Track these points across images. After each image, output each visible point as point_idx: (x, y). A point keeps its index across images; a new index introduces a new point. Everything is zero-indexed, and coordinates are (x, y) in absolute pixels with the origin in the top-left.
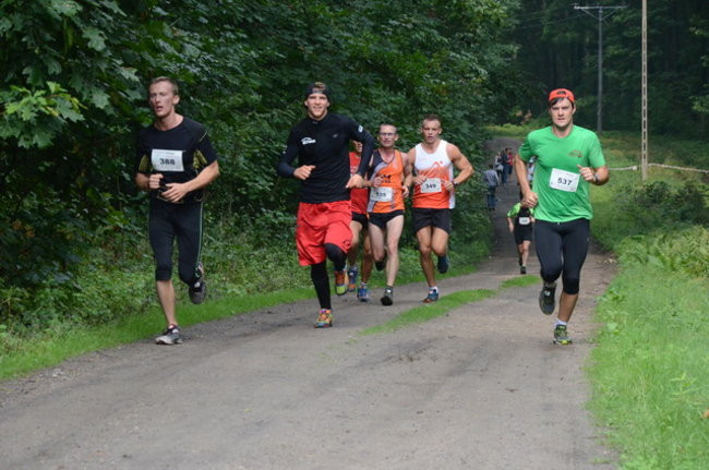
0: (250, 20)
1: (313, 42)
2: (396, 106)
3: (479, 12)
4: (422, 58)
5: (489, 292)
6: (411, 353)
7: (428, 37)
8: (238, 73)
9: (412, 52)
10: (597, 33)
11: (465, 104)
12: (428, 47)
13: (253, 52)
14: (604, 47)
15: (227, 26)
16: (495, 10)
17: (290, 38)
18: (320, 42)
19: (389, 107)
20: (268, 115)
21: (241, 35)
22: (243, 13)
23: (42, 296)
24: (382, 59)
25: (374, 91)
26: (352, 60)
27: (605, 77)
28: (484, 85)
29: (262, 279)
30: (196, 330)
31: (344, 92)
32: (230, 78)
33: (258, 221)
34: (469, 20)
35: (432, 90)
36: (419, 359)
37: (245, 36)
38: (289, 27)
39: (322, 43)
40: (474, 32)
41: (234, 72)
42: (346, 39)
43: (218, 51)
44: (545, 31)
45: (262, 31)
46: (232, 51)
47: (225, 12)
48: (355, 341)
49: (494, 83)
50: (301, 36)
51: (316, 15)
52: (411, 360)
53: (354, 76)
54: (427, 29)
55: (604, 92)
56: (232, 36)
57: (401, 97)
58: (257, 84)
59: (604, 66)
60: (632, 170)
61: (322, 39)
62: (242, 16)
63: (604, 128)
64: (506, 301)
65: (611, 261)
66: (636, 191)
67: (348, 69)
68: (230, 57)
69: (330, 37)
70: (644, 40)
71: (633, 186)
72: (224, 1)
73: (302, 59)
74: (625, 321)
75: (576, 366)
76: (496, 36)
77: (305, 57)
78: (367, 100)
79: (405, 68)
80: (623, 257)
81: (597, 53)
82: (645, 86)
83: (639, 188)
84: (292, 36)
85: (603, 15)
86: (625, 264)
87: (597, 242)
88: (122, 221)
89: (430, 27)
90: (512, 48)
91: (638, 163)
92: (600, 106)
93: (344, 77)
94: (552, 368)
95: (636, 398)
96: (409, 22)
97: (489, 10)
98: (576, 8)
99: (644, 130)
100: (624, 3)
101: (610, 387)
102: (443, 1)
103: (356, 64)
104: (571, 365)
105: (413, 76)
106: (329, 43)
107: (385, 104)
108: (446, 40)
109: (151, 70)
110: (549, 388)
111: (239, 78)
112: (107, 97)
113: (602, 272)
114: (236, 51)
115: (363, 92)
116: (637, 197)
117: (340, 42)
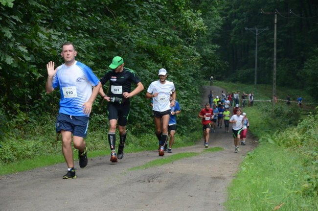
0: (91, 28)
1: (119, 39)
3: (195, 28)
4: (170, 48)
5: (196, 153)
6: (150, 179)
7: (174, 39)
8: (84, 52)
9: (166, 45)
10: (255, 40)
11: (191, 69)
12: (173, 43)
13: (91, 43)
14: (258, 47)
15: (80, 31)
16: (202, 27)
17: (109, 37)
18: (122, 39)
20: (97, 71)
21: (86, 35)
22: (87, 25)
24: (152, 49)
25: (148, 62)
26: (139, 48)
27: (258, 61)
28: (199, 61)
29: (92, 145)
30: (55, 167)
31: (134, 63)
32: (80, 54)
33: (92, 119)
34: (190, 31)
35: (174, 63)
36: (153, 182)
37: (88, 36)
38: (111, 33)
39: (123, 40)
40: (193, 37)
42: (136, 39)
43: (75, 42)
44: (232, 39)
45: (98, 34)
46: (82, 42)
47: (79, 25)
48: (125, 173)
49: (205, 60)
50: (114, 37)
51: (123, 28)
52: (149, 182)
53: (138, 55)
54: (174, 35)
55: (258, 66)
56: (82, 36)
57: (160, 66)
58: (93, 57)
59: (258, 55)
60: (268, 102)
61: (124, 38)
62: (87, 27)
63: (257, 83)
64: (202, 158)
65: (256, 142)
66: (270, 111)
67: (135, 52)
68: (81, 45)
69: (127, 38)
70: (275, 44)
71: (268, 109)
72: (79, 20)
73: (115, 47)
74: (251, 167)
75: (224, 186)
76: (210, 40)
77: (116, 46)
78: (145, 67)
79: (161, 53)
80: (261, 140)
81: (255, 50)
82: (275, 64)
83: (271, 110)
84: (111, 36)
85: (258, 32)
86: (261, 143)
87: (251, 133)
88: (24, 117)
89: (175, 34)
90: (217, 46)
91: (271, 98)
92: (256, 73)
93: (134, 55)
94: (213, 187)
95: (246, 201)
96: (163, 32)
97: (200, 27)
98: (246, 29)
99: (275, 84)
100: (268, 27)
101: (236, 196)
102: (179, 23)
103: (140, 50)
104: (222, 186)
105: (165, 56)
106: (127, 40)
107: (154, 68)
108: (182, 41)
109: (37, 48)
110: (209, 196)
111: (85, 55)
112: (12, 59)
113: (251, 146)
114: (84, 42)
115: (143, 63)
116: (270, 113)
117: (132, 40)
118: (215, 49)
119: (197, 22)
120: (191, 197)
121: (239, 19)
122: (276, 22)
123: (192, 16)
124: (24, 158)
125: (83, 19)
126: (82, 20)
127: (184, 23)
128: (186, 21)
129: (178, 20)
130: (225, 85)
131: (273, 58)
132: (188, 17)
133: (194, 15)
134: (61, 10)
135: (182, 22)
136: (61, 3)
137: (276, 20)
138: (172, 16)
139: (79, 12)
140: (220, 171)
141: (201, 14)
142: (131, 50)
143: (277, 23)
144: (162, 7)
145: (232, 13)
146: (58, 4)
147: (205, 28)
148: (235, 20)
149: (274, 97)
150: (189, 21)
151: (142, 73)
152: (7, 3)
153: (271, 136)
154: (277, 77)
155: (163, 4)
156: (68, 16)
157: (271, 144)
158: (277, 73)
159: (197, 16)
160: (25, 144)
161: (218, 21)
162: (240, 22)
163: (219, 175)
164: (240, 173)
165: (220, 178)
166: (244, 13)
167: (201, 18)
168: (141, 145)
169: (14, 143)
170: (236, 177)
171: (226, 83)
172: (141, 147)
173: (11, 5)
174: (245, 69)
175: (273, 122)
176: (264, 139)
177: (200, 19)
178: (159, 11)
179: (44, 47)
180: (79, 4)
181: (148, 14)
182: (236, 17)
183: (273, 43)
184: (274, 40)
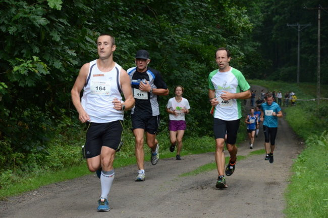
0: (133, 29)
1: (162, 39)
2: (201, 70)
3: (240, 26)
5: (243, 157)
6: (203, 185)
7: (217, 37)
9: (209, 45)
10: (297, 37)
12: (217, 42)
13: (134, 44)
14: (301, 44)
15: (122, 32)
16: (248, 25)
17: (151, 38)
19: (198, 70)
21: (128, 36)
22: (129, 26)
23: (31, 157)
24: (195, 48)
25: (191, 63)
26: (181, 48)
27: (301, 58)
28: (243, 60)
31: (177, 63)
32: (123, 56)
34: (235, 29)
36: (206, 189)
37: (130, 36)
38: (152, 33)
39: (166, 40)
40: (239, 36)
41: (125, 53)
42: (178, 38)
44: (274, 36)
45: (139, 34)
46: (124, 43)
47: (121, 25)
48: (177, 180)
49: (248, 59)
50: (156, 37)
51: (164, 27)
52: (203, 189)
53: (181, 55)
54: (216, 34)
55: (300, 64)
56: (125, 36)
57: (203, 66)
59: (301, 52)
60: (312, 101)
61: (166, 38)
62: (129, 27)
63: (300, 81)
64: (251, 161)
65: (302, 143)
66: (314, 111)
67: (179, 52)
68: (123, 46)
69: (170, 37)
70: (319, 41)
71: (313, 108)
72: (121, 20)
73: (157, 47)
74: (305, 172)
75: (280, 193)
76: (250, 38)
77: (159, 46)
78: (188, 67)
79: (205, 52)
80: (307, 141)
81: (297, 47)
82: (319, 61)
83: (316, 109)
84: (153, 36)
85: (300, 29)
86: (309, 144)
87: (296, 134)
88: (69, 122)
89: (218, 33)
90: (258, 43)
91: (315, 97)
92: (298, 71)
93: (177, 56)
94: (269, 193)
95: (307, 208)
96: (207, 30)
97: (245, 25)
98: (288, 25)
99: (319, 82)
100: (310, 23)
101: (295, 203)
102: (223, 21)
103: (183, 50)
104: (278, 192)
105: (209, 56)
106: (170, 40)
107: (196, 69)
108: (225, 39)
109: (83, 51)
110: (267, 203)
111: (127, 56)
112: (60, 63)
113: (297, 148)
114: (126, 43)
115: (186, 63)
116: (315, 113)
117: (175, 40)
118: (256, 47)
119: (242, 20)
120: (249, 204)
121: (280, 15)
122: (319, 18)
123: (237, 14)
124: (71, 165)
125: (126, 19)
126: (124, 20)
127: (229, 21)
128: (230, 19)
129: (223, 18)
130: (267, 84)
131: (317, 54)
132: (233, 14)
133: (239, 12)
134: (102, 10)
135: (227, 20)
136: (102, 3)
137: (319, 15)
138: (216, 14)
139: (121, 12)
140: (272, 176)
141: (246, 11)
142: (174, 50)
143: (321, 19)
144: (206, 5)
145: (273, 9)
146: (99, 4)
147: (250, 25)
148: (277, 17)
149: (318, 96)
150: (234, 18)
151: (185, 74)
152: (55, 6)
153: (319, 137)
154: (321, 74)
155: (207, 2)
156: (110, 16)
157: (321, 146)
158: (321, 70)
159: (242, 13)
160: (72, 150)
161: (259, 17)
162: (281, 18)
163: (272, 181)
164: (294, 177)
165: (274, 183)
166: (286, 9)
167: (246, 15)
168: (185, 149)
169: (61, 149)
170: (291, 182)
171: (267, 82)
172: (186, 151)
173: (59, 7)
174: (287, 67)
175: (319, 122)
176: (311, 141)
177: (245, 17)
178: (203, 9)
179: (90, 49)
180: (121, 4)
181: (192, 13)
182: (277, 14)
183: (317, 39)
184: (317, 36)
